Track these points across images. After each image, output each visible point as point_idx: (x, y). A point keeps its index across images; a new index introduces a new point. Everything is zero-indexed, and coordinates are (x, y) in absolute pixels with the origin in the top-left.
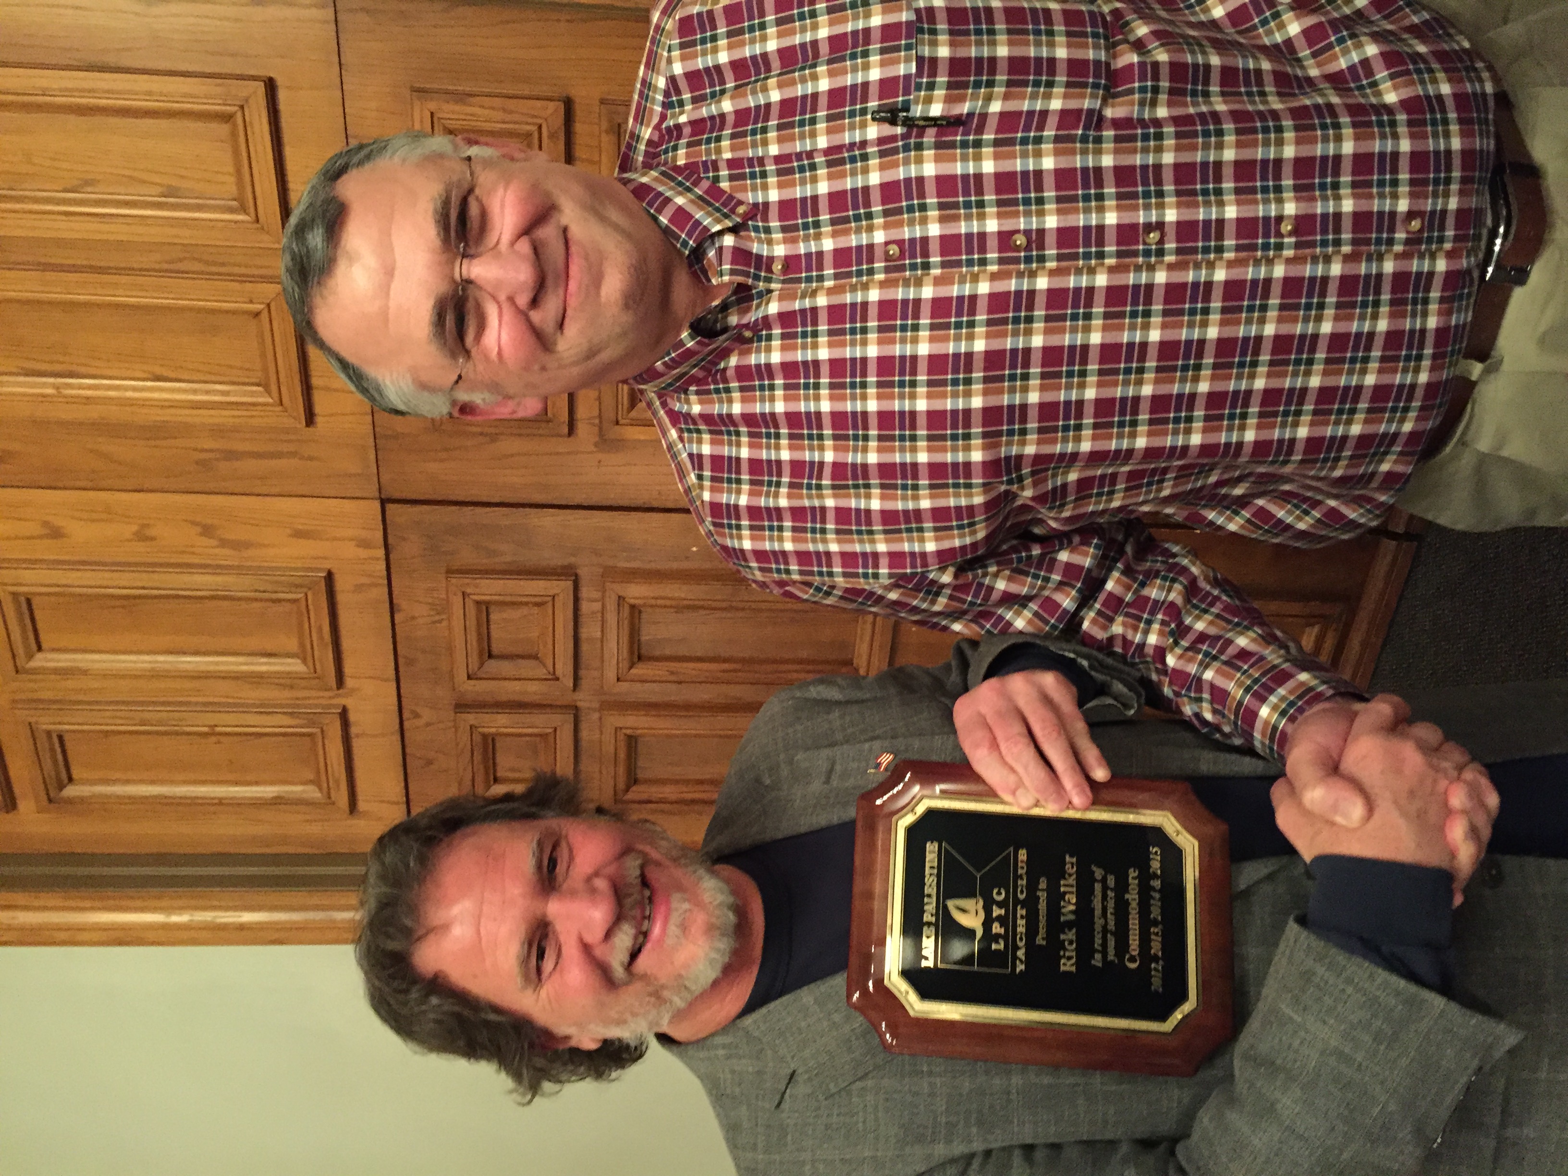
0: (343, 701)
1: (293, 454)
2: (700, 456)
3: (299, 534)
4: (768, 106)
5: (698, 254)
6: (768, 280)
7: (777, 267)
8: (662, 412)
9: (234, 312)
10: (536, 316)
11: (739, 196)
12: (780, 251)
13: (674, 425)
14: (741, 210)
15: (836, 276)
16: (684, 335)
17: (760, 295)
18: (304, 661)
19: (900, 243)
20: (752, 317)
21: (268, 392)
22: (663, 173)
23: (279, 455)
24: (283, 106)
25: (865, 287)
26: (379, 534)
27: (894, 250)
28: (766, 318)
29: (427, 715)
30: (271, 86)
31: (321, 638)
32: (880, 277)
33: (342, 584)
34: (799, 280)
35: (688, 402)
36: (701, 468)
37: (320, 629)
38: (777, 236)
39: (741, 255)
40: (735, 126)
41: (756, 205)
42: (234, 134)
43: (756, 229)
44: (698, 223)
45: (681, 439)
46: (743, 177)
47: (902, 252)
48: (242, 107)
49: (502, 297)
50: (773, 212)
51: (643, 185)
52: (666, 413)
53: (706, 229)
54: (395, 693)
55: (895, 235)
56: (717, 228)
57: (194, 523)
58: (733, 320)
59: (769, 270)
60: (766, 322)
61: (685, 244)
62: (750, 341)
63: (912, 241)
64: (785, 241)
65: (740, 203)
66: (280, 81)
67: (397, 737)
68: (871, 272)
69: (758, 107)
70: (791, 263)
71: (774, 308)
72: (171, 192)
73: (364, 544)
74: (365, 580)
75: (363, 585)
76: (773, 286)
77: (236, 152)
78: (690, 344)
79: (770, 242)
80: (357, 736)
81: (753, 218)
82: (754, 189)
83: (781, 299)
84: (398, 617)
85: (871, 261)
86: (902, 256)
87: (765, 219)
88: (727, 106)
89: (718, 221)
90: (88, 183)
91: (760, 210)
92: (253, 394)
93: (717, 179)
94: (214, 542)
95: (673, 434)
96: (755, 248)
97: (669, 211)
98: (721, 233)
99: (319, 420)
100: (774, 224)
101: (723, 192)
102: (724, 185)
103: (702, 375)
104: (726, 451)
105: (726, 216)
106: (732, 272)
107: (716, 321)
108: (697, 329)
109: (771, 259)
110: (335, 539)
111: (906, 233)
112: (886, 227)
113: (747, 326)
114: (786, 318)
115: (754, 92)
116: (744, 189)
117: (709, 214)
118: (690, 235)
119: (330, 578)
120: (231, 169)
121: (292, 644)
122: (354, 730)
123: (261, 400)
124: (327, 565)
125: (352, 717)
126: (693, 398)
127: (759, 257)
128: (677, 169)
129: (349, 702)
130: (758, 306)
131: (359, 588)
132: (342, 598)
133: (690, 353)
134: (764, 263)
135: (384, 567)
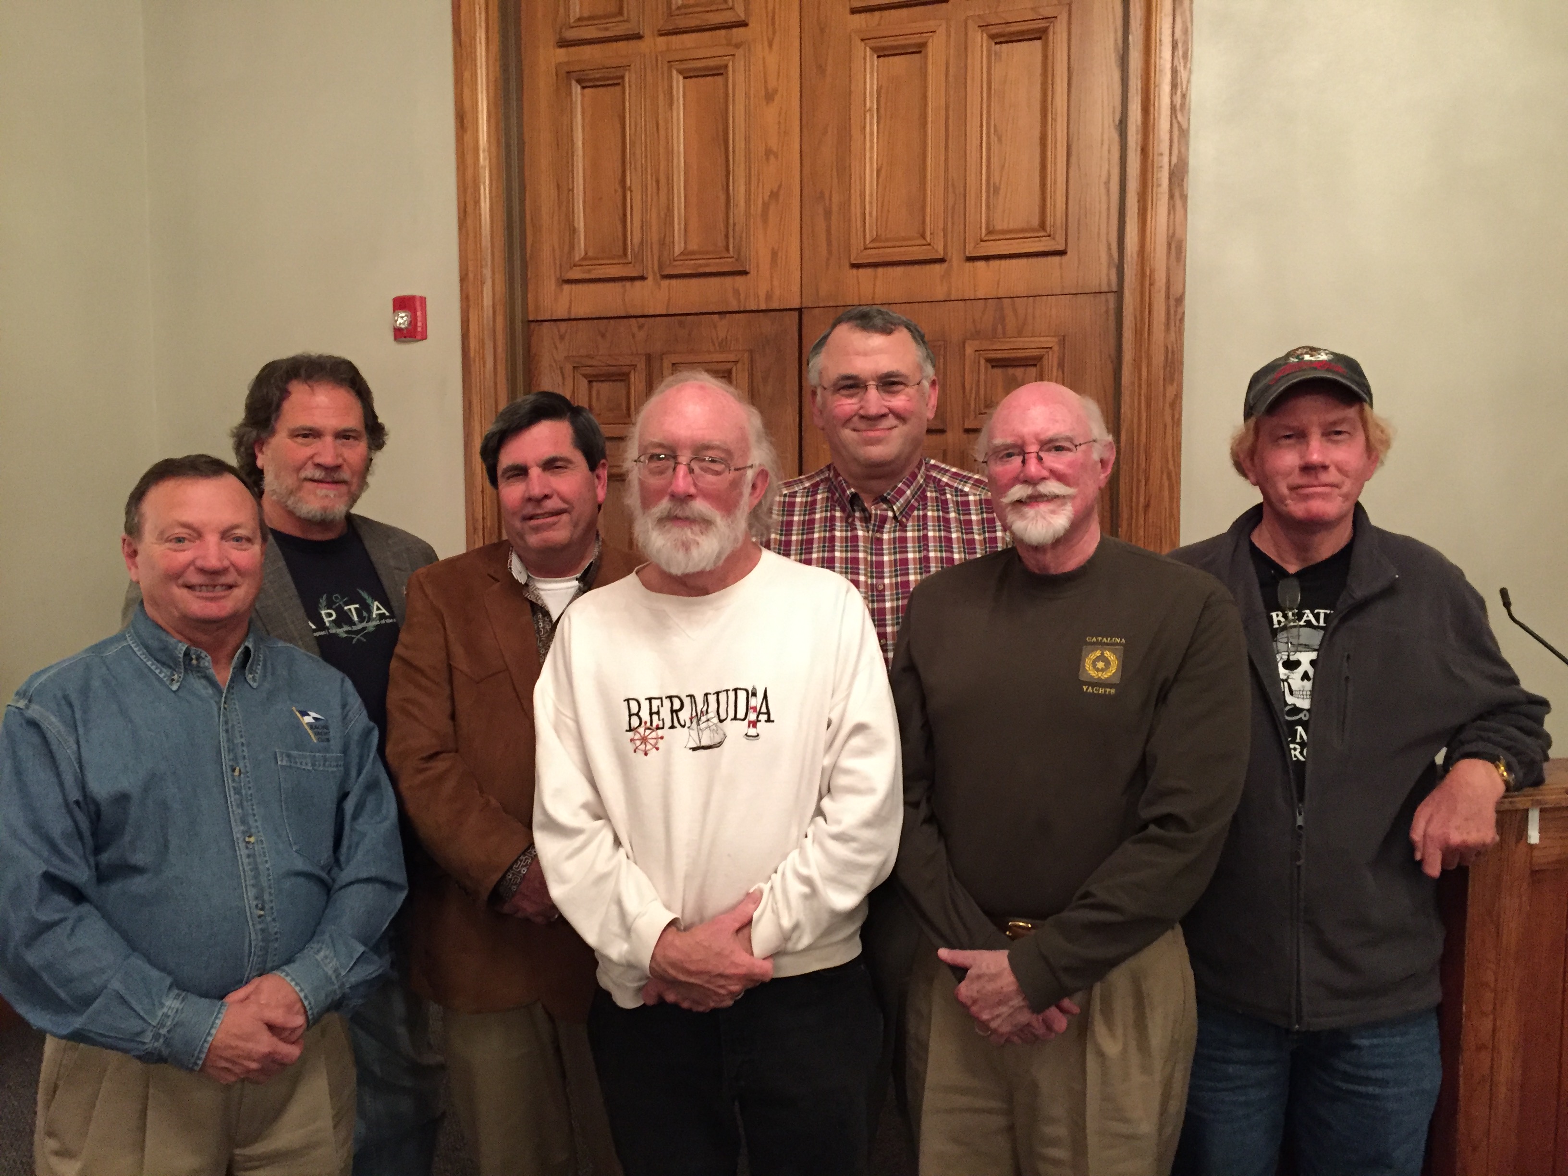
0: (650, 278)
1: (830, 252)
2: (795, 497)
3: (774, 254)
4: (950, 532)
5: (885, 500)
6: (873, 531)
7: (878, 535)
8: (818, 479)
9: (924, 222)
10: (856, 419)
11: (911, 519)
12: (886, 536)
13: (812, 485)
14: (904, 520)
15: (872, 561)
16: (853, 490)
17: (867, 527)
18: (682, 254)
19: (884, 590)
20: (858, 523)
21: (873, 241)
22: (921, 485)
23: (829, 243)
24: (1050, 259)
25: (866, 575)
26: (775, 306)
27: (881, 587)
28: (856, 529)
29: (641, 335)
30: (1062, 253)
31: (700, 266)
32: (869, 581)
33: (739, 280)
34: (872, 544)
35: (823, 492)
36: (790, 496)
37: (707, 265)
38: (892, 535)
39: (884, 520)
40: (943, 517)
41: (906, 526)
42: (1033, 230)
43: (896, 526)
44: (898, 500)
45: (805, 488)
46: (919, 521)
47: (880, 591)
48: (1049, 236)
49: (862, 403)
50: (903, 534)
51: (917, 476)
52: (818, 482)
53: (895, 504)
54: (657, 313)
55: (887, 588)
56: (895, 508)
57: (780, 186)
58: (857, 514)
59: (877, 531)
60: (854, 529)
61: (889, 494)
62: (847, 522)
63: (884, 596)
64: (890, 539)
65: (907, 520)
66: (1065, 258)
67: (623, 314)
68: (872, 577)
69: (950, 528)
70: (880, 541)
71: (860, 533)
72: (997, 190)
73: (769, 297)
74: (742, 297)
75: (739, 295)
76: (871, 533)
77: (1023, 230)
78: (848, 492)
79: (889, 532)
80: (624, 286)
81: (900, 525)
82: (913, 526)
83: (864, 536)
84: (716, 317)
85: (877, 577)
86: (877, 590)
87: (899, 530)
88: (952, 515)
89: (898, 509)
90: (1000, 140)
91: (904, 528)
92: (871, 231)
93: (919, 510)
94: (766, 198)
95: (807, 484)
96: (887, 526)
97: (904, 488)
98: (893, 511)
99: (855, 271)
100: (897, 534)
101: (913, 512)
102: (916, 513)
103: (835, 498)
104: (797, 509)
105: (901, 513)
106: (876, 514)
107: (858, 506)
108: (855, 496)
109: (882, 533)
110: (772, 277)
111: (887, 593)
112: (891, 584)
113: (854, 520)
114: (855, 538)
115: (957, 527)
116: (913, 522)
117: (902, 505)
118: (893, 496)
119: (745, 273)
120: (1011, 227)
121: (693, 246)
122: (628, 284)
123: (868, 236)
124: (753, 273)
125: (638, 284)
126: (825, 495)
127: (883, 527)
128: (924, 491)
129: (650, 281)
130: (862, 526)
131: (736, 292)
132: (728, 281)
133: (844, 491)
134: (880, 528)
135: (753, 308)
